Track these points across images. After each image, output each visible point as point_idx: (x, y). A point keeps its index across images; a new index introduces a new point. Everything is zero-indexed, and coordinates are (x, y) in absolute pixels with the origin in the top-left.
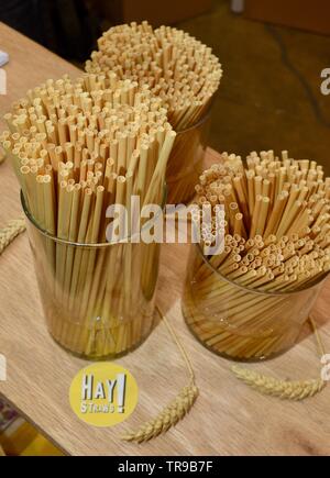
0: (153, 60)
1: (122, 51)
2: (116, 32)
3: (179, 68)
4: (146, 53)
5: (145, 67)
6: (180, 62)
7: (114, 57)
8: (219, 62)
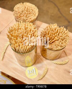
0: (25, 11)
1: (19, 10)
2: (16, 6)
3: (30, 11)
4: (23, 10)
5: (24, 13)
6: (30, 10)
7: (18, 12)
8: (37, 7)
